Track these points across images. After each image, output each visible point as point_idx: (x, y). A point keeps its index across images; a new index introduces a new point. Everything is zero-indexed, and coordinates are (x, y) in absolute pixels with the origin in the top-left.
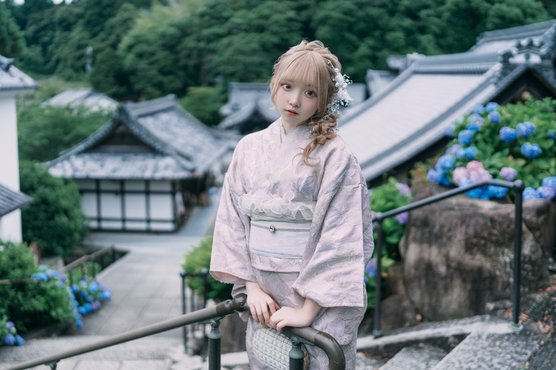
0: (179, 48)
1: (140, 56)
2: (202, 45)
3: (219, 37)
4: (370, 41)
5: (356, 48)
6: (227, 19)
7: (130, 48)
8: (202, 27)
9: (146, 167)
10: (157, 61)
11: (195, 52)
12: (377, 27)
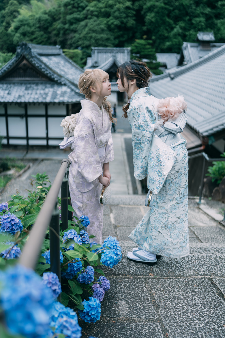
0: (50, 29)
1: (24, 34)
2: (67, 26)
3: (78, 20)
4: (182, 24)
5: (172, 29)
6: (83, 8)
7: (17, 29)
8: (66, 14)
9: (46, 94)
10: (35, 38)
11: (62, 32)
12: (187, 14)
